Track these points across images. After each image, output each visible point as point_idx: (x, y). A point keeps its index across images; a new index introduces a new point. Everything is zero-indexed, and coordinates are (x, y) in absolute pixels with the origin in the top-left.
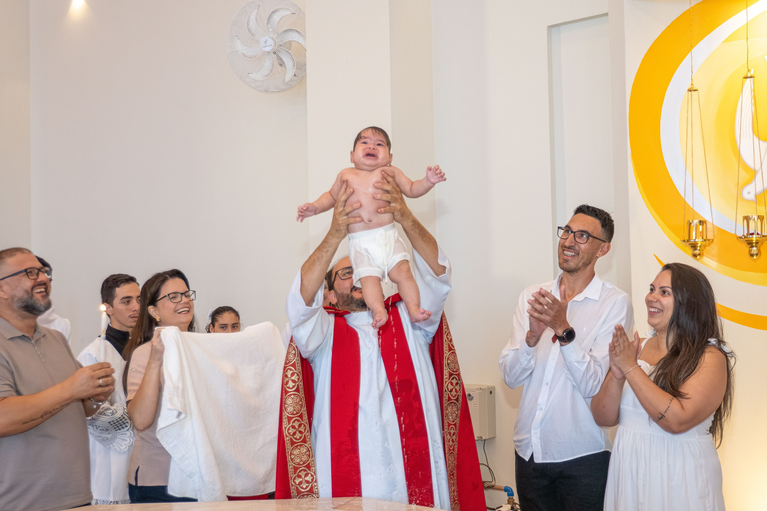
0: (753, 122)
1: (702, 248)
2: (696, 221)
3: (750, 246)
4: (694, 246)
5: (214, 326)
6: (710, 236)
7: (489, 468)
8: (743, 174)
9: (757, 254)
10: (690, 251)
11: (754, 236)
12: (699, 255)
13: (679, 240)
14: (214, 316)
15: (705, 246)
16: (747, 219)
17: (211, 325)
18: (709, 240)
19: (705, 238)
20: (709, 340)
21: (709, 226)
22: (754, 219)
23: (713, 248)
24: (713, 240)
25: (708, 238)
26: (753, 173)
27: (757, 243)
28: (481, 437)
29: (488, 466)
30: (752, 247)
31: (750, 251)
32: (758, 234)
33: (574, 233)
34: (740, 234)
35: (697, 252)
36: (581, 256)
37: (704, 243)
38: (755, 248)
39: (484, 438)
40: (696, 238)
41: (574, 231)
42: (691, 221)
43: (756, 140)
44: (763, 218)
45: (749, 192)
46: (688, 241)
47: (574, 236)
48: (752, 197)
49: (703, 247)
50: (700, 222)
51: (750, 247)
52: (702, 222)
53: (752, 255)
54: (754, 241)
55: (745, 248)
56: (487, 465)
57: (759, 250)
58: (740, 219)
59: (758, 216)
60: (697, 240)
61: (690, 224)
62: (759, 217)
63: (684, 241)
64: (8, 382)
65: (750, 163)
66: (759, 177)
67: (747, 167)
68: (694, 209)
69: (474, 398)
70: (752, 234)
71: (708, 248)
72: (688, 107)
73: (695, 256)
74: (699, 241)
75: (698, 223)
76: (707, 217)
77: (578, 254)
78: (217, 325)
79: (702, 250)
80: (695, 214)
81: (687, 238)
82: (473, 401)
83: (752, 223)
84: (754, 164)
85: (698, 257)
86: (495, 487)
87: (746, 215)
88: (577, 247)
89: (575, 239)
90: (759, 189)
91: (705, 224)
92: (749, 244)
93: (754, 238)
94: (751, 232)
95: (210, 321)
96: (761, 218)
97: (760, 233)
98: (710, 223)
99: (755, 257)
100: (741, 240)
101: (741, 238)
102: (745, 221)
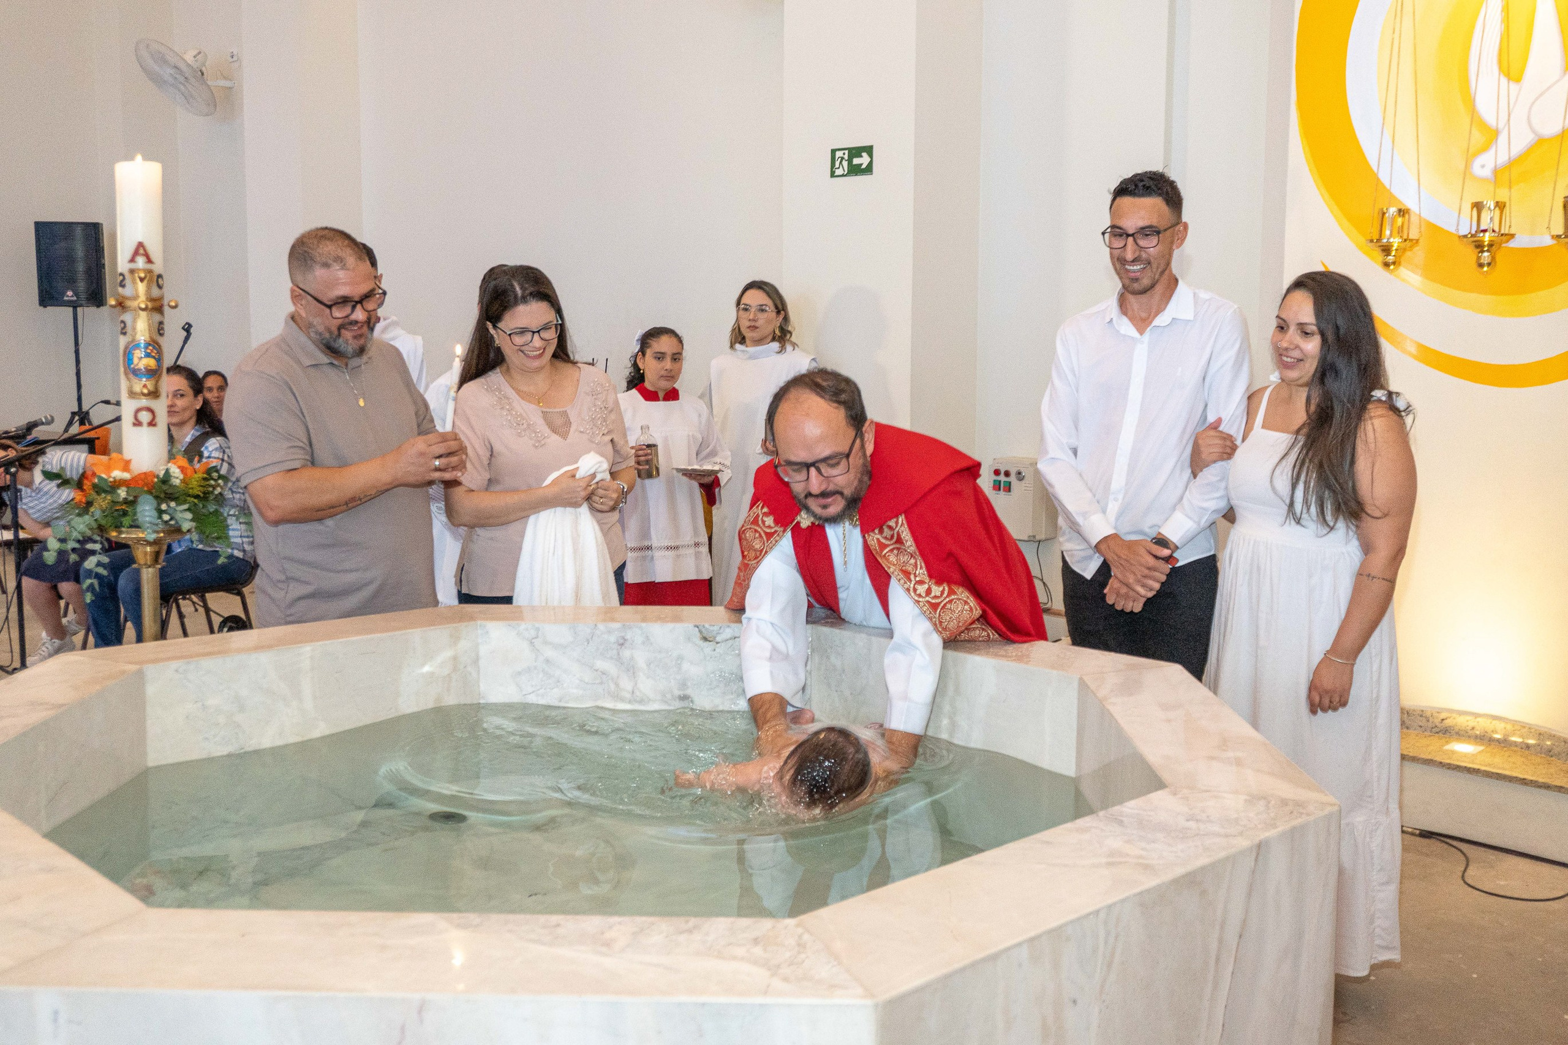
0: (1500, 50)
1: (1400, 253)
2: (1393, 210)
3: (1479, 250)
4: (1386, 250)
5: (644, 355)
6: (1413, 235)
7: (1044, 583)
8: (1477, 137)
9: (1489, 264)
10: (1379, 256)
11: (1487, 234)
12: (1394, 263)
13: (1362, 240)
14: (645, 340)
15: (1405, 250)
16: (1478, 206)
17: (640, 353)
18: (1411, 240)
19: (1405, 237)
20: (1373, 393)
21: (1414, 219)
22: (1489, 208)
23: (1418, 254)
24: (1417, 241)
25: (1411, 237)
26: (1492, 135)
27: (1491, 245)
28: (1034, 537)
29: (1042, 580)
30: (1482, 252)
31: (1479, 258)
32: (1493, 231)
33: (1133, 235)
34: (1464, 230)
35: (1391, 259)
36: (1154, 266)
37: (1403, 245)
38: (1486, 254)
39: (1038, 538)
40: (1391, 235)
41: (1131, 232)
42: (1385, 209)
43: (1504, 81)
44: (1504, 206)
45: (1484, 165)
46: (1379, 240)
47: (1135, 240)
48: (1487, 172)
49: (1401, 251)
50: (1400, 210)
51: (1479, 253)
52: (1402, 212)
53: (1481, 265)
54: (1486, 243)
55: (1471, 253)
56: (1041, 577)
57: (1493, 258)
58: (1467, 207)
59: (1497, 202)
60: (1392, 240)
61: (1384, 214)
62: (1497, 204)
63: (1372, 241)
64: (301, 444)
65: (1489, 116)
66: (1502, 139)
67: (1483, 125)
68: (1393, 191)
69: (1026, 478)
70: (1485, 231)
71: (1408, 254)
72: (1395, 23)
73: (1386, 265)
74: (1396, 242)
75: (1395, 214)
76: (1411, 203)
77: (1149, 263)
78: (649, 352)
79: (1400, 257)
80: (1392, 199)
81: (1375, 237)
82: (1023, 482)
83: (1486, 216)
84: (1497, 119)
85: (1392, 267)
86: (1051, 611)
87: (1477, 201)
88: (1144, 255)
89: (1137, 244)
90: (1503, 158)
91: (1407, 216)
92: (1478, 247)
93: (1487, 238)
94: (1483, 227)
95: (639, 347)
96: (1500, 206)
97: (1497, 229)
98: (1416, 214)
99: (1485, 269)
100: (1465, 240)
101: (1465, 236)
102: (1475, 209)
